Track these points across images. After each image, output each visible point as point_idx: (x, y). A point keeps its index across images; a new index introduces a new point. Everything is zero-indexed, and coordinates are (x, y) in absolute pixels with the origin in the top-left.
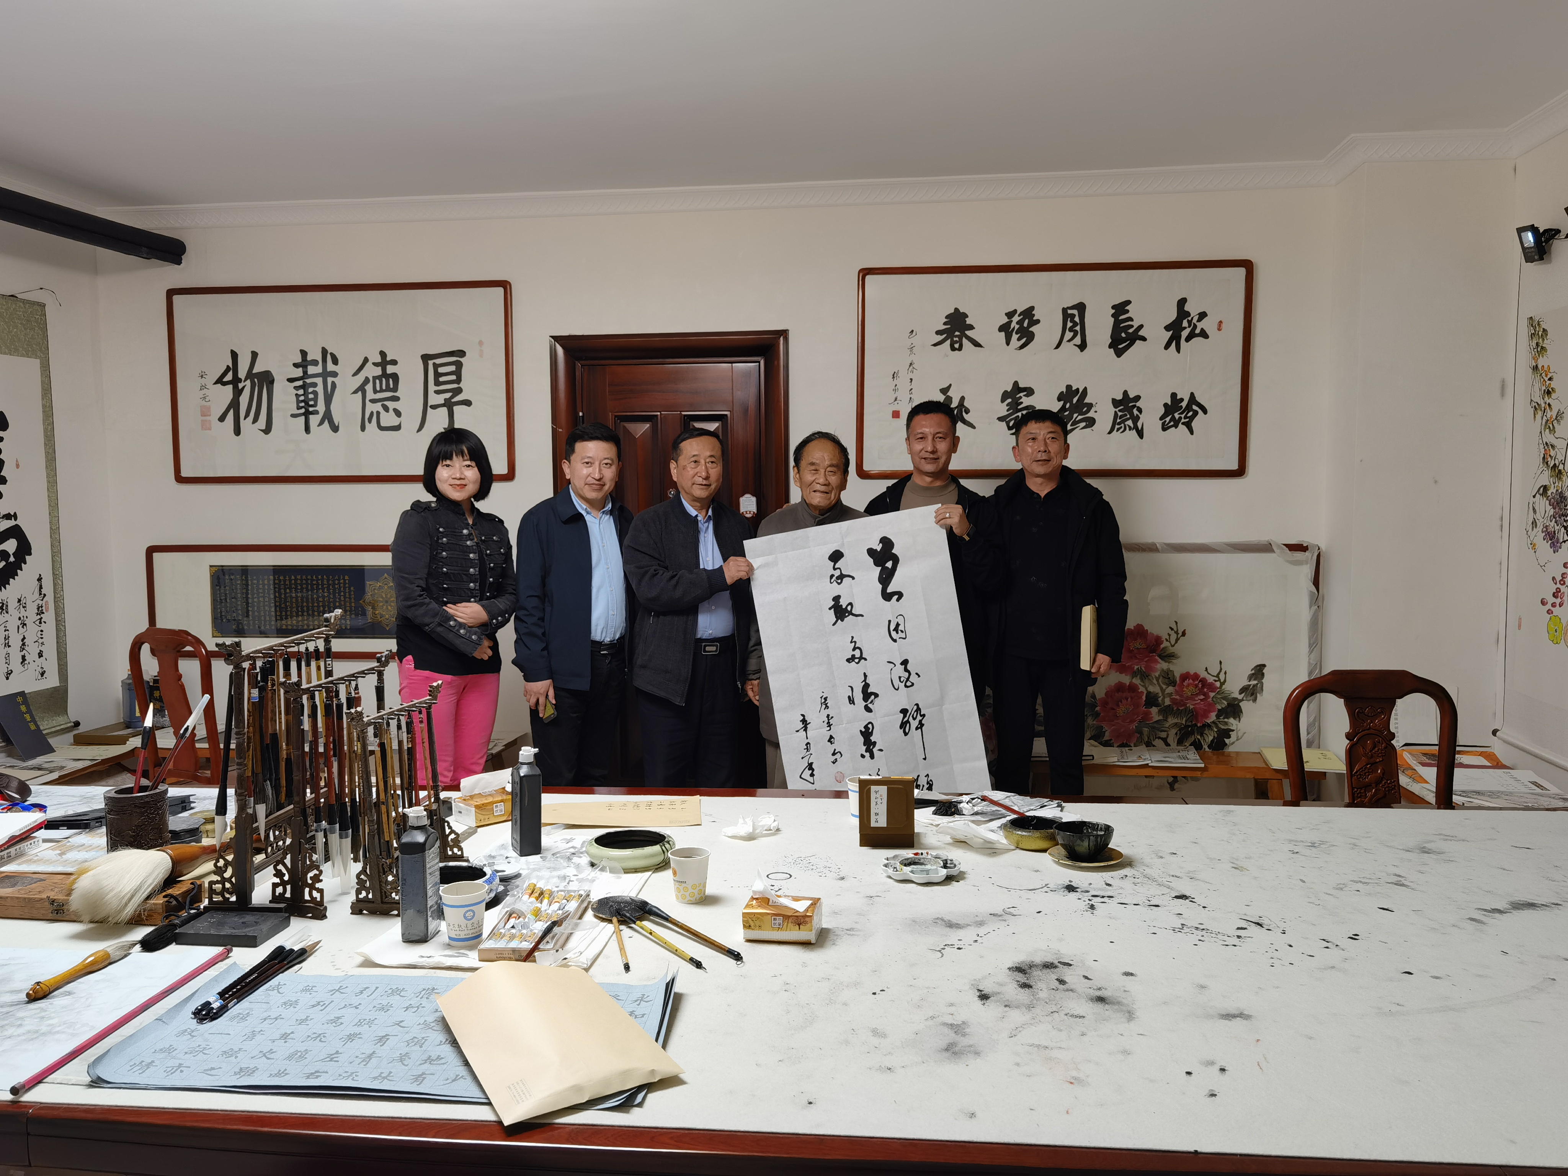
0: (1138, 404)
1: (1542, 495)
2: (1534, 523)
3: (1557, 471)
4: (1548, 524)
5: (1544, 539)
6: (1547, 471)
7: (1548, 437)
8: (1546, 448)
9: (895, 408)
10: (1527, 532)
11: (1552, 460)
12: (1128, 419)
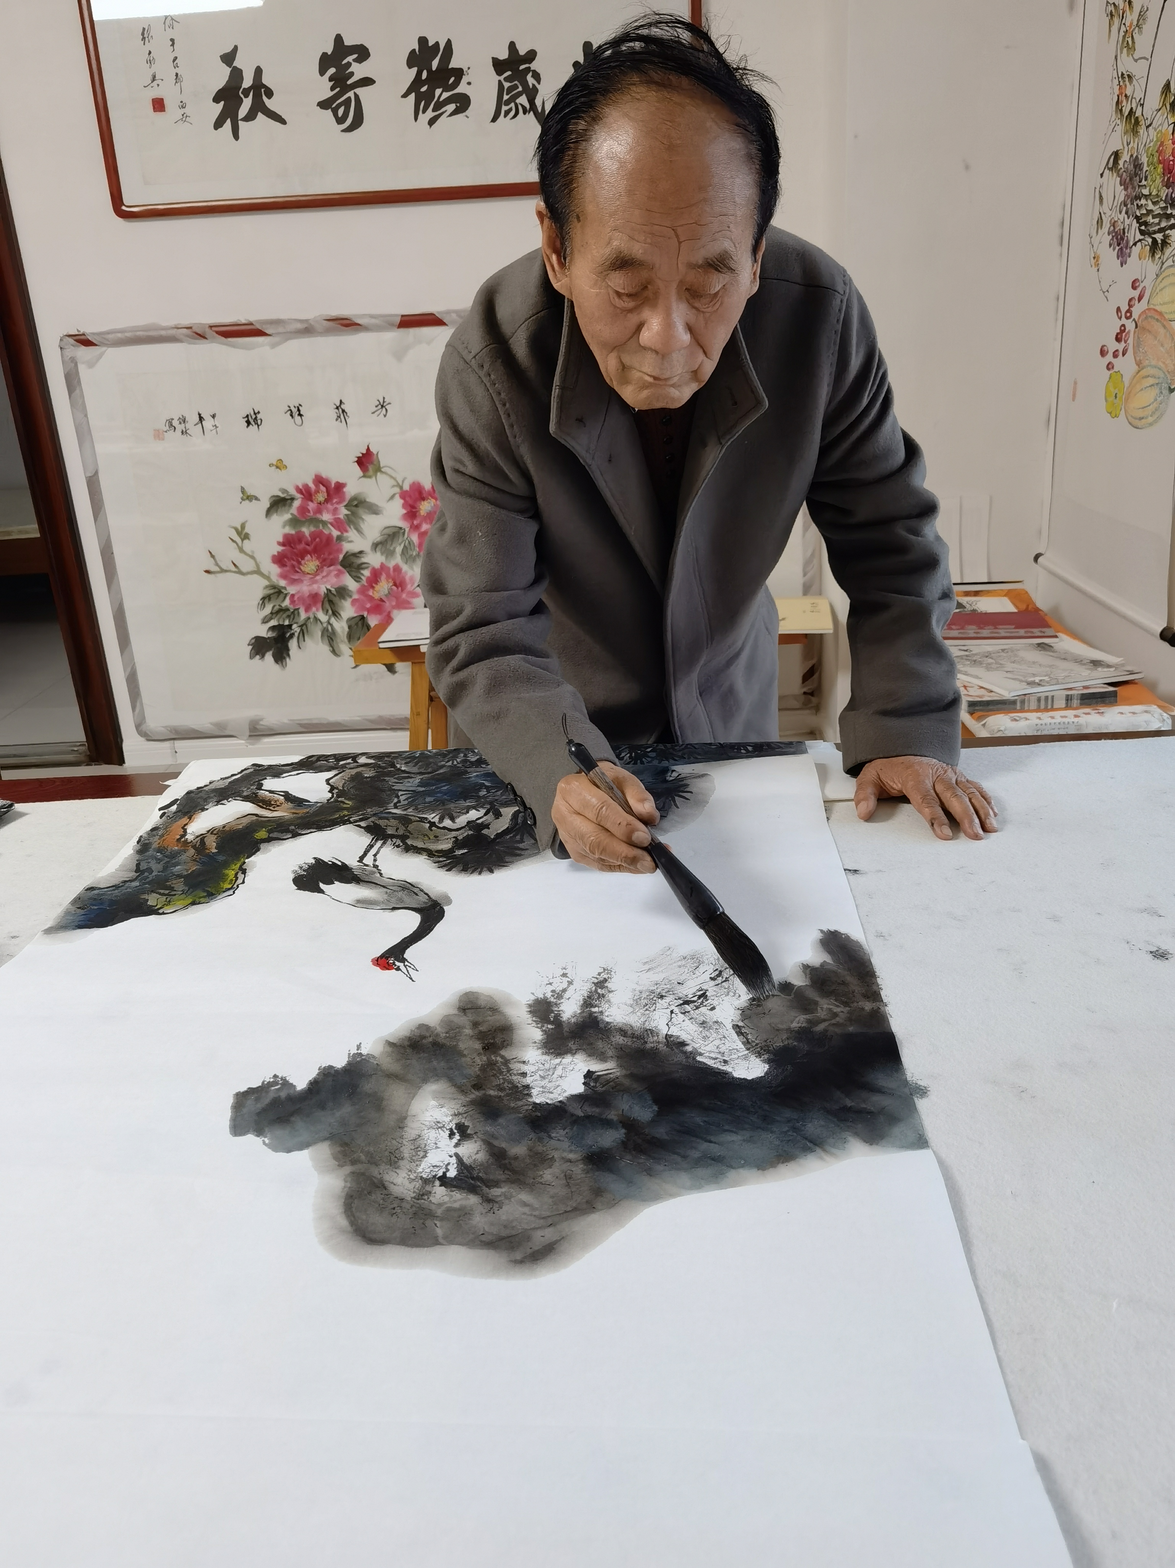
0: (534, 66)
1: (1111, 169)
2: (1100, 222)
3: (1133, 121)
4: (1116, 219)
5: (1110, 245)
6: (1120, 126)
7: (1127, 64)
8: (1121, 83)
9: (156, 93)
10: (1091, 238)
11: (1127, 103)
12: (519, 94)
